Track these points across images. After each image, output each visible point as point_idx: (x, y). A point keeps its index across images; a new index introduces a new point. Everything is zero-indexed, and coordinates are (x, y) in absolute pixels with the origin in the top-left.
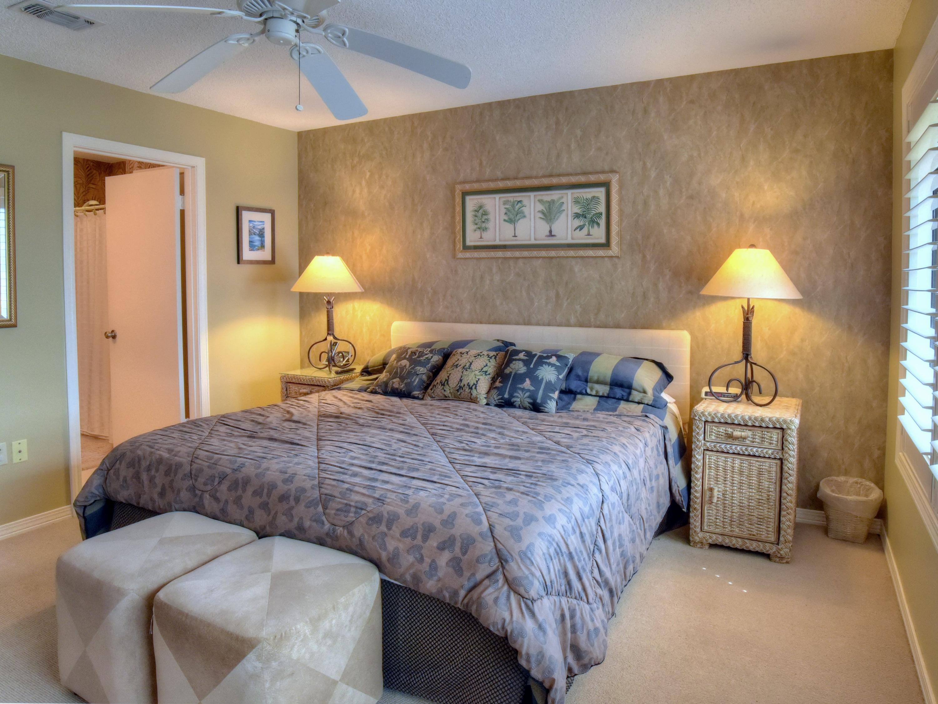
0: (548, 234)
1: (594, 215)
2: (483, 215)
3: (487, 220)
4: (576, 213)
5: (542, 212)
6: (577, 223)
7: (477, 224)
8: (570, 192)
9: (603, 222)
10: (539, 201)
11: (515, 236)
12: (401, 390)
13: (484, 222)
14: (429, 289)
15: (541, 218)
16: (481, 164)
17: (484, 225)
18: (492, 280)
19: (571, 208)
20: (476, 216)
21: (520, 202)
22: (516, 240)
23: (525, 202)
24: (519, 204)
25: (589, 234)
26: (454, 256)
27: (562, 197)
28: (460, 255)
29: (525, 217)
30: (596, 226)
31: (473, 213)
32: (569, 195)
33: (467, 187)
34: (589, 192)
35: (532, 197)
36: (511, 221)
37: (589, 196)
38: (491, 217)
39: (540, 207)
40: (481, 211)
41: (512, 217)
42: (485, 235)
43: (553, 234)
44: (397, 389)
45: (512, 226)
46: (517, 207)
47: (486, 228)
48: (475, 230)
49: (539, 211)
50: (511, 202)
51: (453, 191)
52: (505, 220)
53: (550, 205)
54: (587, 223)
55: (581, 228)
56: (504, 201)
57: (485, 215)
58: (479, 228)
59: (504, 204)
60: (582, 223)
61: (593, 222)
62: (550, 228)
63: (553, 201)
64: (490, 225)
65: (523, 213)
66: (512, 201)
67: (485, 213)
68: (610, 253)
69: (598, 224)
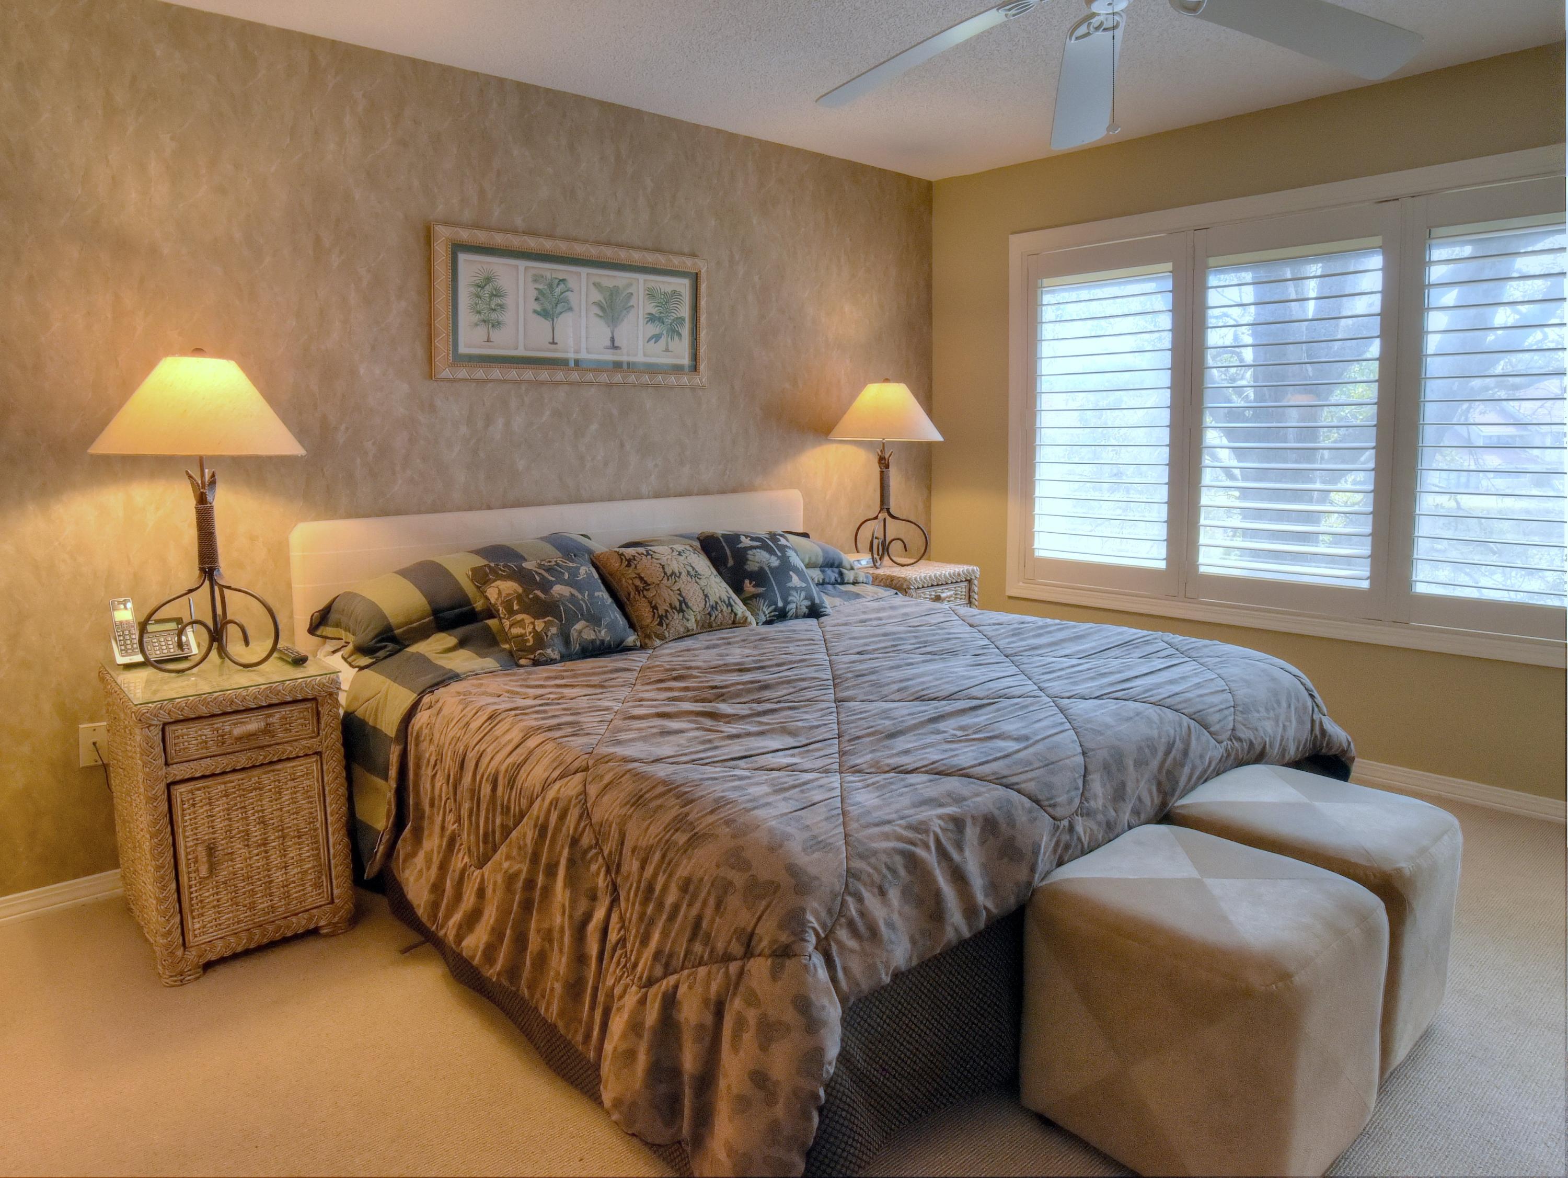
0: (608, 343)
1: (674, 320)
2: (492, 295)
3: (502, 306)
4: (649, 314)
5: (598, 304)
6: (653, 329)
7: (479, 312)
8: (641, 277)
9: (686, 331)
10: (594, 284)
11: (553, 343)
12: (602, 642)
13: (494, 310)
14: (368, 445)
15: (597, 315)
16: (482, 192)
17: (494, 316)
18: (507, 424)
19: (643, 307)
20: (478, 296)
21: (563, 281)
22: (555, 351)
23: (572, 283)
24: (562, 286)
25: (667, 350)
26: (431, 374)
27: (631, 285)
28: (446, 373)
29: (570, 309)
30: (676, 337)
31: (473, 289)
32: (640, 283)
33: (464, 235)
34: (669, 283)
35: (584, 276)
36: (545, 314)
37: (668, 289)
38: (509, 301)
39: (597, 296)
40: (489, 288)
41: (548, 307)
42: (496, 335)
43: (616, 345)
44: (593, 641)
45: (546, 324)
46: (558, 291)
47: (499, 323)
48: (476, 325)
49: (594, 303)
50: (546, 279)
51: (428, 237)
52: (535, 312)
53: (611, 295)
54: (665, 332)
55: (657, 338)
56: (535, 275)
57: (495, 296)
58: (484, 321)
59: (535, 281)
60: (657, 331)
61: (674, 332)
62: (612, 333)
63: (616, 288)
64: (507, 317)
65: (567, 301)
66: (549, 277)
67: (497, 293)
68: (697, 380)
69: (680, 335)
